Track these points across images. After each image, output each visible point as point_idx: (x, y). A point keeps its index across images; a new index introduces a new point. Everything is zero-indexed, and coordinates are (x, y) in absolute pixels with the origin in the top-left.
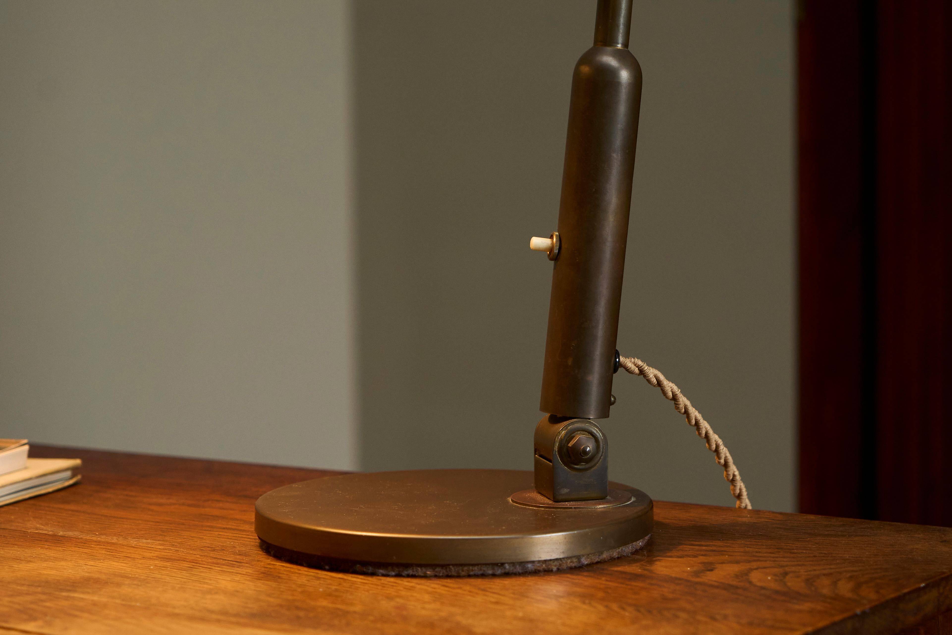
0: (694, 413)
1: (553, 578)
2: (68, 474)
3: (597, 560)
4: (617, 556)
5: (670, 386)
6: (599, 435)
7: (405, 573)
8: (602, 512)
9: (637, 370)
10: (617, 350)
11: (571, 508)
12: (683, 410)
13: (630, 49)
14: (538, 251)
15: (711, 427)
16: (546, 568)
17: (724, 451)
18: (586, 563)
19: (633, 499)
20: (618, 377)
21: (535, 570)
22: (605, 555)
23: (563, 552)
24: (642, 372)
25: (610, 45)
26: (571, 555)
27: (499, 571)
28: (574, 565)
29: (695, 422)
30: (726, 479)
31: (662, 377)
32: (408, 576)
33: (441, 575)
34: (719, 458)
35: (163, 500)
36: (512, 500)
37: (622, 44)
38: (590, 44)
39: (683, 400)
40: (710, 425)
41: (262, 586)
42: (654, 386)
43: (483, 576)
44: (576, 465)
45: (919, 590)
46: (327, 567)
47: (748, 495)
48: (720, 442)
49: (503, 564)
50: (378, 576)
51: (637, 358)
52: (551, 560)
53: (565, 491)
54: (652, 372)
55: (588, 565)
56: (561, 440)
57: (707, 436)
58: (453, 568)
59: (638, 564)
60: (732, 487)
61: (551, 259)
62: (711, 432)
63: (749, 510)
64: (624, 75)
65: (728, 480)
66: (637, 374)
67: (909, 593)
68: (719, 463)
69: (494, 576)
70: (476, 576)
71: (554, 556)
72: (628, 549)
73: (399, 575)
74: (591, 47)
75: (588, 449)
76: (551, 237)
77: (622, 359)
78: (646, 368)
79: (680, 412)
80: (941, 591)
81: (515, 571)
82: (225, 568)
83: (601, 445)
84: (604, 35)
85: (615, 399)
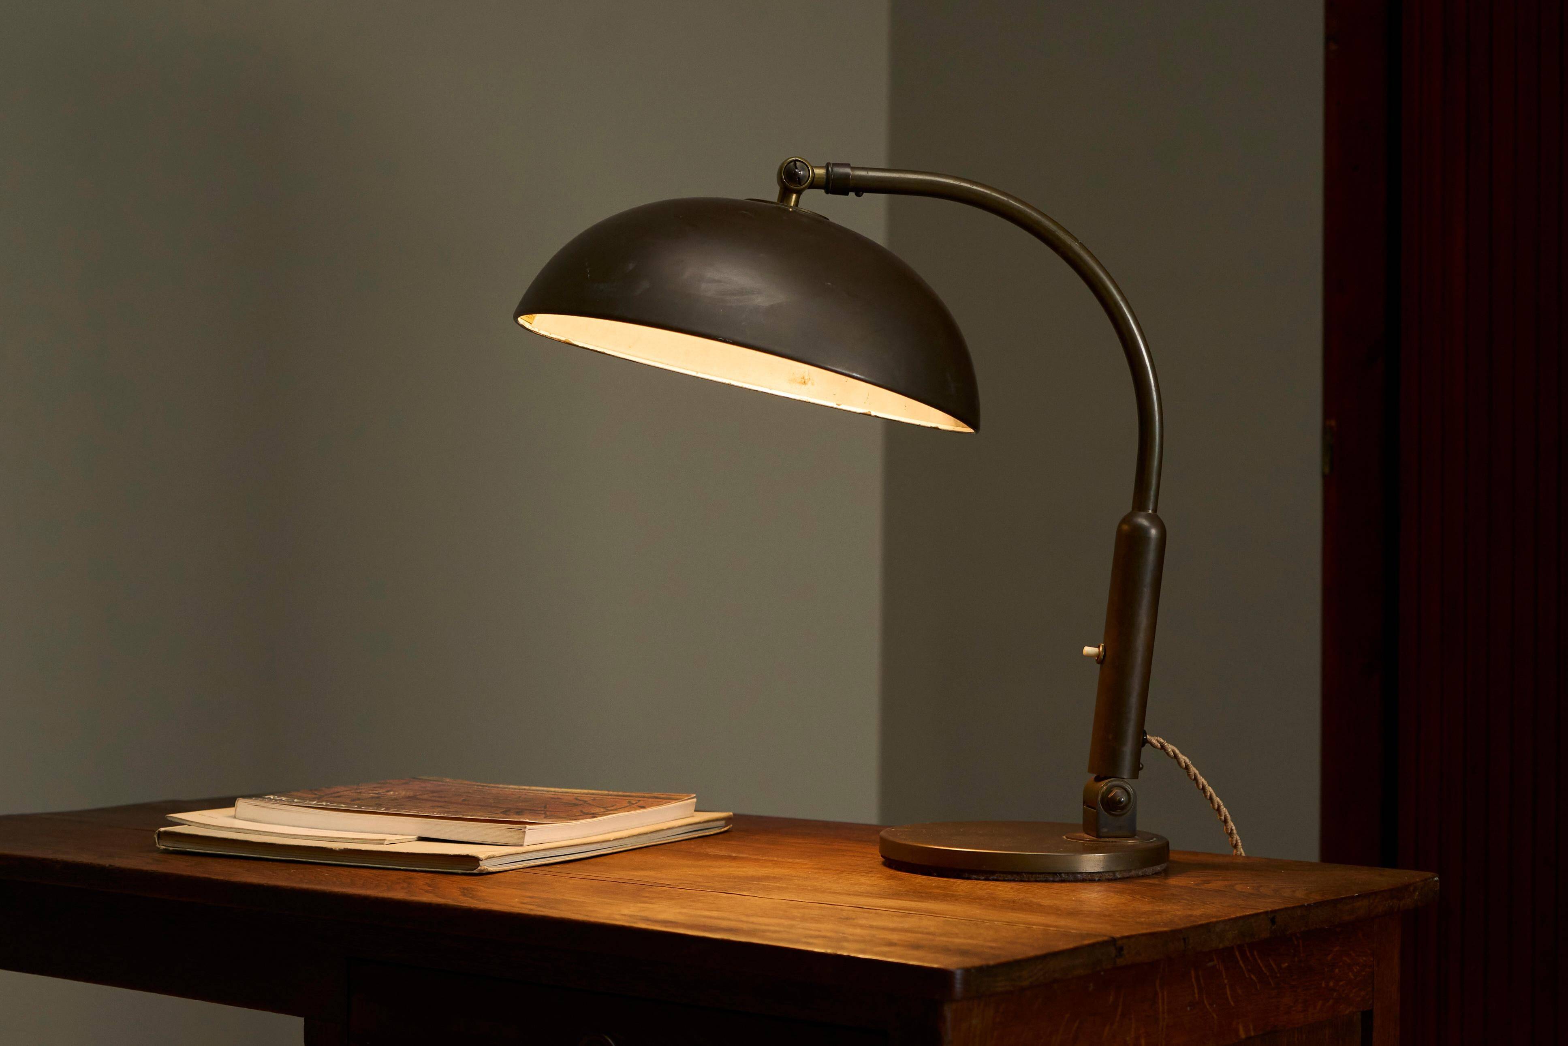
0: (1202, 780)
1: (1096, 884)
2: (723, 822)
3: (1128, 876)
4: (1141, 875)
5: (1183, 758)
6: (1130, 790)
7: (991, 878)
8: (1131, 845)
9: (1159, 745)
10: (1145, 731)
11: (1109, 842)
12: (1193, 777)
13: (1158, 513)
14: (1089, 657)
15: (1214, 791)
16: (1091, 878)
17: (1224, 810)
18: (1119, 877)
19: (1155, 839)
20: (1146, 749)
21: (1083, 879)
22: (1133, 873)
23: (1103, 868)
24: (1163, 747)
25: (1143, 511)
26: (1108, 870)
27: (1057, 879)
28: (1111, 878)
29: (1202, 787)
30: (1225, 832)
31: (1177, 751)
32: (994, 880)
33: (1017, 879)
34: (1220, 815)
35: (800, 841)
36: (1066, 837)
37: (1152, 510)
38: (1129, 509)
39: (1193, 769)
40: (1213, 790)
41: (893, 883)
42: (1172, 758)
43: (1046, 881)
44: (1113, 811)
45: (1353, 897)
46: (935, 874)
47: (1242, 845)
48: (1221, 803)
49: (1060, 874)
50: (972, 879)
51: (1160, 737)
52: (1094, 872)
53: (1105, 830)
54: (1170, 748)
55: (1120, 879)
56: (1103, 793)
57: (1211, 798)
58: (1025, 876)
59: (1157, 879)
60: (1230, 839)
61: (1098, 663)
62: (1214, 795)
63: (1244, 857)
64: (1153, 532)
65: (1227, 833)
66: (1159, 748)
67: (1345, 898)
68: (1220, 819)
69: (1054, 881)
70: (1042, 881)
71: (1097, 870)
72: (1150, 870)
73: (987, 879)
74: (1130, 511)
75: (1123, 799)
76: (1099, 647)
77: (1148, 737)
78: (1166, 744)
79: (1190, 778)
80: (1371, 901)
81: (1068, 879)
82: (862, 874)
83: (1132, 796)
84: (1140, 504)
85: (1142, 765)
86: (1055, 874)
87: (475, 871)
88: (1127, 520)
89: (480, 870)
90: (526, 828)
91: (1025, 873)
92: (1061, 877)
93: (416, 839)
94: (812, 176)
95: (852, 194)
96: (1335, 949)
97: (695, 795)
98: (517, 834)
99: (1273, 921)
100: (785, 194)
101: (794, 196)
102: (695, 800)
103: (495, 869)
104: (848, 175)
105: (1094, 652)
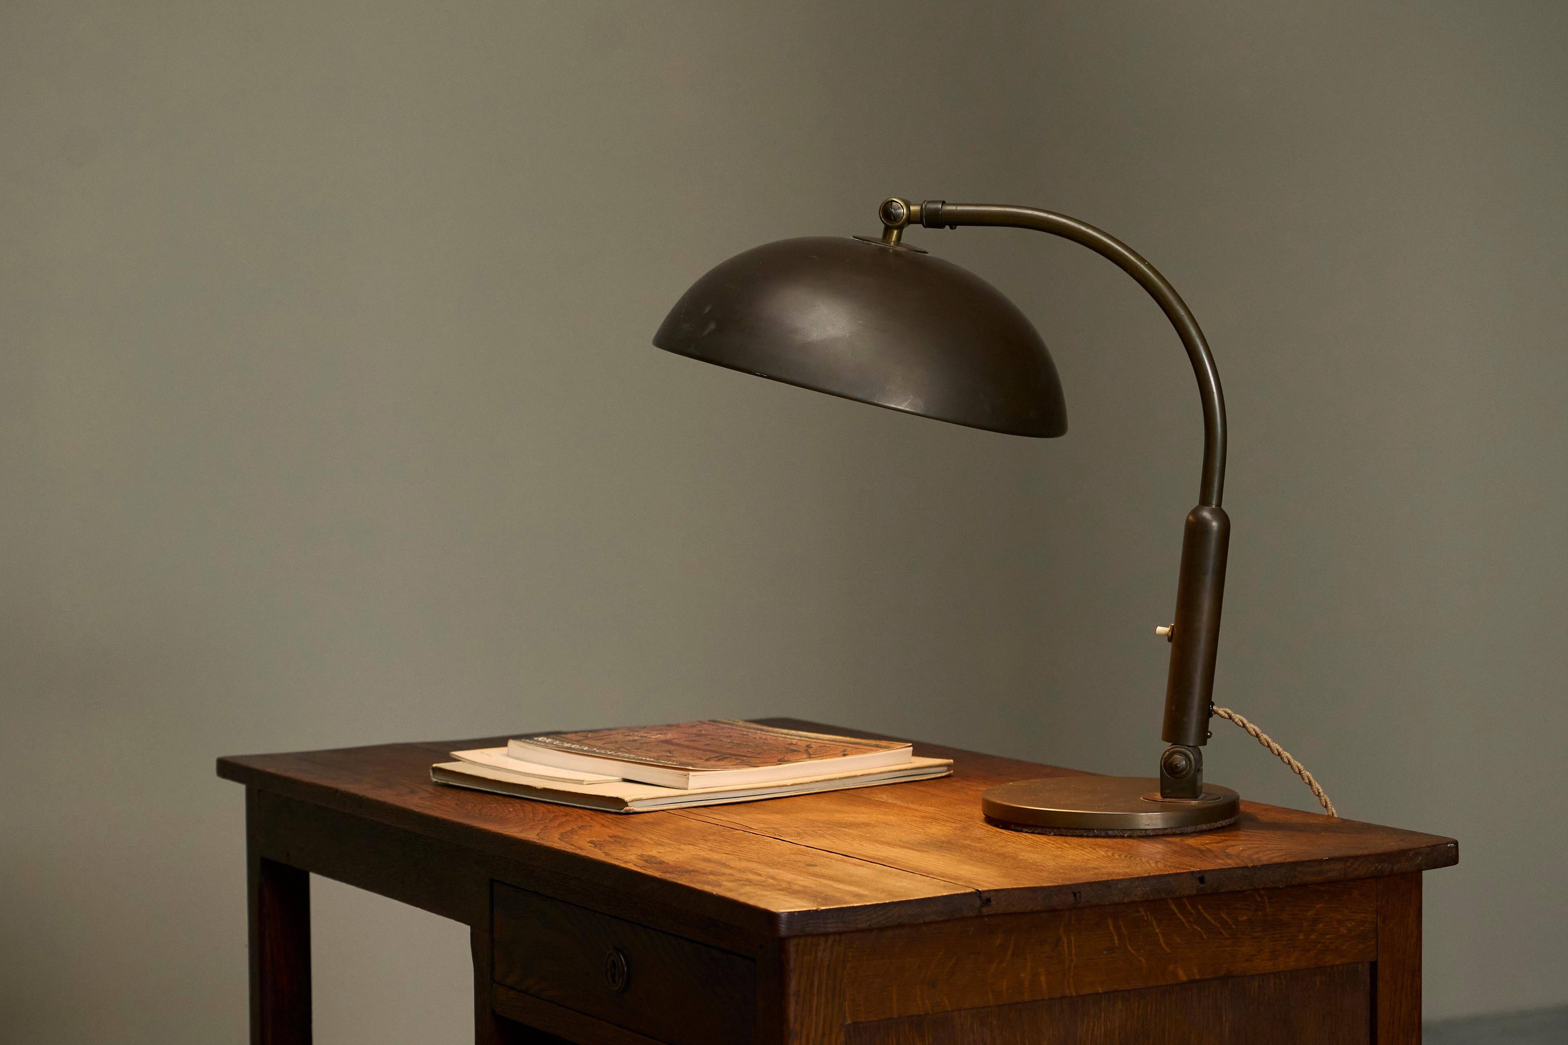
2: (943, 769)
5: (1253, 727)
8: (1194, 805)
9: (1227, 715)
10: (1211, 702)
11: (1174, 802)
13: (1219, 509)
14: (1160, 635)
19: (1222, 798)
20: (1213, 719)
24: (1230, 717)
25: (1208, 505)
31: (1246, 721)
36: (1143, 798)
37: (1216, 505)
38: (1197, 504)
39: (1264, 737)
42: (1240, 727)
44: (1174, 775)
45: (1320, 861)
48: (1300, 766)
51: (1227, 708)
53: (1168, 791)
54: (1238, 718)
55: (1153, 836)
56: (1165, 758)
61: (1170, 641)
62: (1291, 759)
64: (1215, 524)
66: (1227, 719)
67: (1308, 861)
74: (1197, 506)
75: (1181, 764)
76: (1170, 627)
77: (1215, 708)
78: (1234, 715)
80: (1348, 865)
83: (1195, 762)
84: (1205, 501)
85: (1211, 734)
86: (1089, 830)
87: (622, 811)
88: (1195, 512)
89: (626, 810)
90: (689, 774)
91: (1064, 828)
92: (1094, 833)
93: (621, 780)
94: (907, 214)
95: (947, 227)
96: (1317, 906)
97: (911, 744)
98: (683, 779)
99: (1202, 880)
100: (888, 231)
101: (895, 232)
102: (911, 748)
103: (642, 809)
104: (938, 210)
105: (1164, 632)
